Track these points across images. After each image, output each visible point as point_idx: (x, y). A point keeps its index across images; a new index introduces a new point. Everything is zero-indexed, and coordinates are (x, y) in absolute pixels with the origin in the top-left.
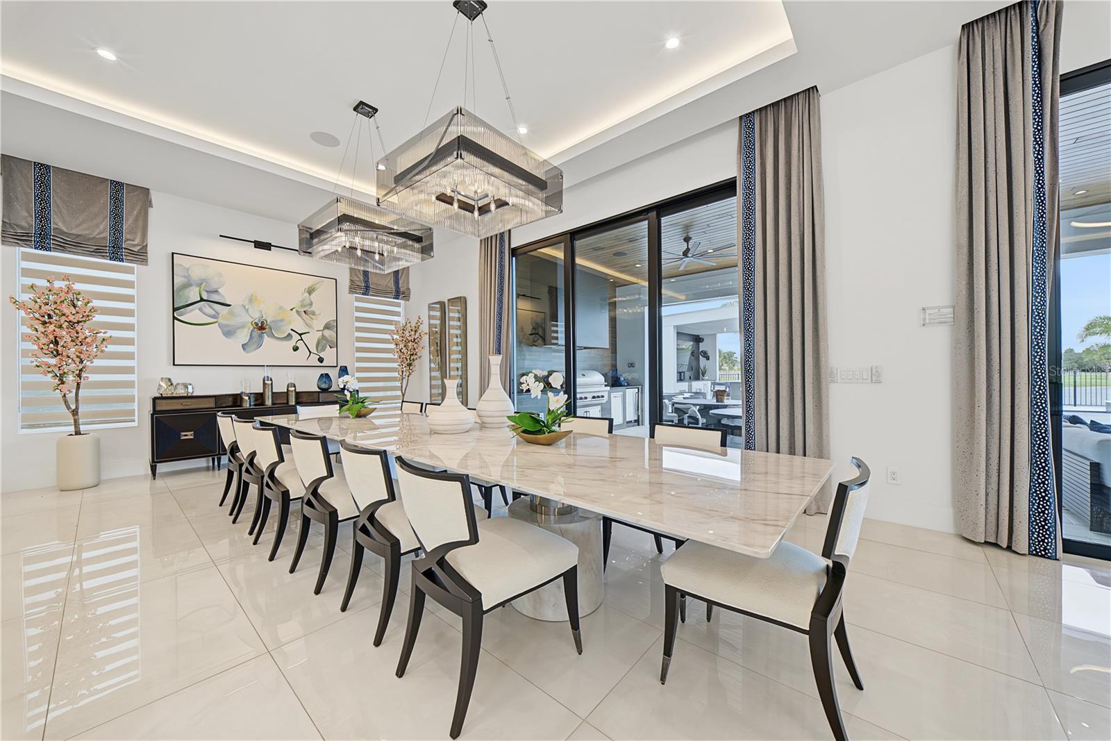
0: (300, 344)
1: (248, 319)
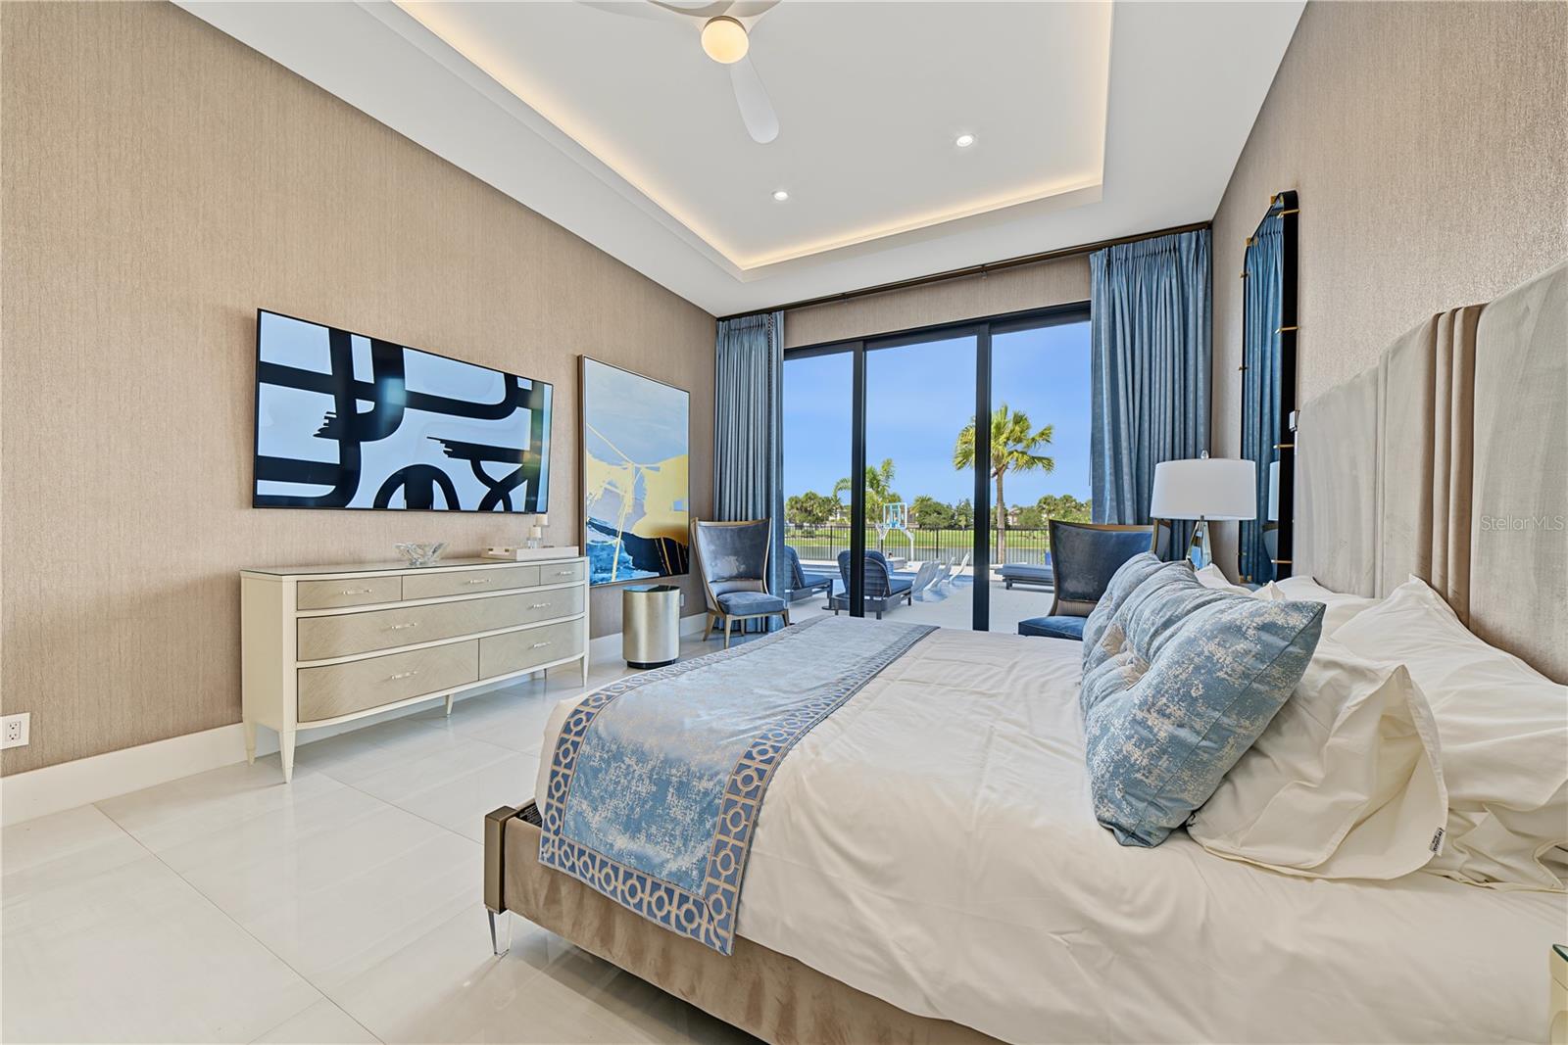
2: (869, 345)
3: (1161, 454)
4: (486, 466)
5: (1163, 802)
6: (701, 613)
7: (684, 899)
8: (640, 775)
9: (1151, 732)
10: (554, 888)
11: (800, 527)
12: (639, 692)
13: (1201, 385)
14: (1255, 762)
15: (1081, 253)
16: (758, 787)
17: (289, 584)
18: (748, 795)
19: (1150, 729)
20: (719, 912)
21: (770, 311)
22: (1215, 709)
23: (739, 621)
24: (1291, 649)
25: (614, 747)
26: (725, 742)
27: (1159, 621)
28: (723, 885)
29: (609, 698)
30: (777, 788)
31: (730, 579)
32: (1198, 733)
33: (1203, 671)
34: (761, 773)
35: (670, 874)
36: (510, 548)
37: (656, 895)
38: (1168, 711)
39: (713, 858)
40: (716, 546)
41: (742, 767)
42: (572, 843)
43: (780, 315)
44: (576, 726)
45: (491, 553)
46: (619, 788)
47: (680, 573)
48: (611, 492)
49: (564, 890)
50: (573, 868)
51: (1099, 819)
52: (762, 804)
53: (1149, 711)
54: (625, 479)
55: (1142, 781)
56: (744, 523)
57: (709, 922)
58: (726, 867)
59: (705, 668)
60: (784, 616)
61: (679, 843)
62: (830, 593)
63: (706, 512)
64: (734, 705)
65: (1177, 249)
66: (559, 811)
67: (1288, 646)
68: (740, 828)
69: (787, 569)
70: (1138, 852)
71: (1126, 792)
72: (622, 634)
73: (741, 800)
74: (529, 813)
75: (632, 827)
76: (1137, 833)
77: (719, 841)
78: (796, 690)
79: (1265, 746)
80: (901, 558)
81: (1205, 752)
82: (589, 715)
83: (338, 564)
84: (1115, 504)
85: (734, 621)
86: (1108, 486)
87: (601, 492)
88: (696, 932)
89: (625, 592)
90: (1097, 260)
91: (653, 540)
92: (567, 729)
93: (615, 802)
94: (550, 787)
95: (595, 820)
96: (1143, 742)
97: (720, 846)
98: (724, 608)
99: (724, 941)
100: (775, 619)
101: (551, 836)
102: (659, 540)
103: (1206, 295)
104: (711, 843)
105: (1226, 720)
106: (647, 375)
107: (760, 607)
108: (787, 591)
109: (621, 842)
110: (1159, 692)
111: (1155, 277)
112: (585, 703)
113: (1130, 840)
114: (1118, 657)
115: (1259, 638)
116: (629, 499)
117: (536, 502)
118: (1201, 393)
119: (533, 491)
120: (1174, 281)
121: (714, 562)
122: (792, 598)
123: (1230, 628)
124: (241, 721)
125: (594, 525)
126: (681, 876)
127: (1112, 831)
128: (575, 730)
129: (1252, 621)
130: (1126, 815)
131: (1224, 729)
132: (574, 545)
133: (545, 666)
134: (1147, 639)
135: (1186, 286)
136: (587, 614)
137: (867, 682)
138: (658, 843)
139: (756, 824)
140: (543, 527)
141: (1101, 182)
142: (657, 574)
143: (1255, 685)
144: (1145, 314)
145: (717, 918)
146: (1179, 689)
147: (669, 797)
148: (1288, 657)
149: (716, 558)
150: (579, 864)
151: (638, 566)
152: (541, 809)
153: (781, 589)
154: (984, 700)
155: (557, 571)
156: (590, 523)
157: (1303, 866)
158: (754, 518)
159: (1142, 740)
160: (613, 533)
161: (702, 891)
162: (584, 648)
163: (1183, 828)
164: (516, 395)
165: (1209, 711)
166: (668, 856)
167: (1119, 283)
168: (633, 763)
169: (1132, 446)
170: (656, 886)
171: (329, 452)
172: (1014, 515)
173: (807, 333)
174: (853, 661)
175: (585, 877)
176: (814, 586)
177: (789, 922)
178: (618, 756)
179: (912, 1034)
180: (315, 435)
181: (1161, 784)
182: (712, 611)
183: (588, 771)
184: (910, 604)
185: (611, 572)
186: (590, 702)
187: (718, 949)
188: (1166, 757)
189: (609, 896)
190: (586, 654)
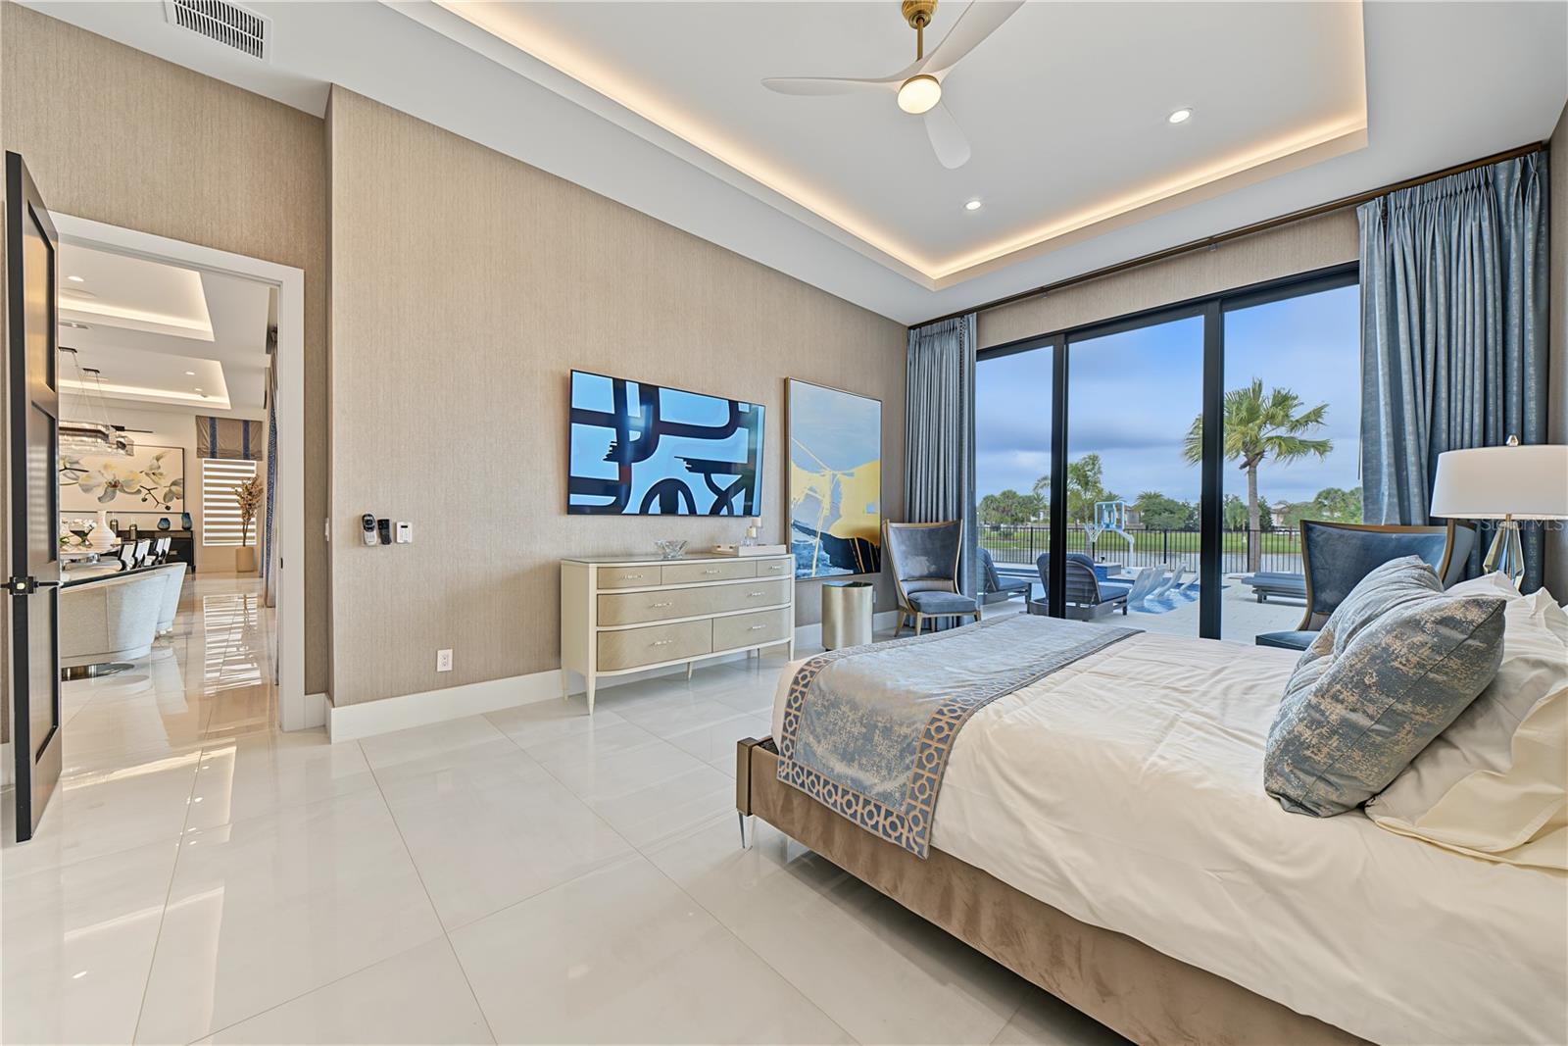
0: (149, 497)
1: (103, 480)
2: (1070, 338)
3: (1467, 437)
4: (714, 477)
5: (1333, 779)
6: (891, 610)
7: (889, 814)
8: (853, 720)
9: (1323, 714)
10: (788, 800)
11: (996, 528)
12: (849, 660)
13: (1530, 349)
14: (1443, 753)
15: (1347, 206)
16: (948, 736)
17: (593, 569)
18: (939, 740)
19: (1322, 713)
20: (917, 825)
21: (961, 314)
22: (1388, 696)
23: (930, 619)
24: (1470, 642)
25: (832, 698)
26: (921, 700)
27: (1359, 620)
28: (920, 806)
29: (826, 661)
30: (965, 736)
31: (921, 578)
32: (1371, 718)
33: (1378, 661)
34: (951, 726)
35: (878, 794)
36: (733, 546)
37: (867, 809)
38: (1341, 697)
39: (912, 785)
40: (907, 546)
41: (935, 720)
42: (802, 766)
43: (973, 318)
44: (803, 680)
45: (719, 549)
46: (837, 728)
47: (871, 571)
48: (812, 496)
49: (796, 802)
50: (802, 785)
51: (1267, 790)
52: (951, 749)
53: (1323, 697)
54: (822, 483)
55: (1310, 757)
56: (934, 524)
57: (909, 832)
58: (922, 793)
59: (901, 648)
60: (975, 616)
61: (884, 772)
62: (1028, 597)
63: (897, 514)
64: (927, 677)
65: (1490, 184)
66: (792, 742)
67: (1466, 639)
68: (933, 765)
69: (980, 571)
70: (1303, 820)
71: (1295, 767)
72: (821, 624)
73: (935, 744)
74: (768, 744)
75: (848, 757)
76: (1304, 803)
77: (916, 773)
78: (984, 671)
79: (1453, 736)
80: (1117, 564)
81: (1377, 735)
82: (812, 673)
83: (617, 556)
84: (1396, 500)
85: (924, 619)
86: (1385, 480)
87: (802, 498)
88: (899, 838)
89: (824, 586)
90: (1368, 214)
91: (848, 540)
92: (796, 682)
93: (835, 738)
94: (785, 724)
95: (820, 750)
96: (1314, 724)
97: (917, 777)
98: (915, 606)
99: (921, 846)
100: (966, 618)
101: (786, 760)
102: (853, 540)
103: (1538, 233)
104: (910, 774)
105: (1400, 707)
106: (843, 389)
107: (951, 606)
108: (979, 594)
109: (840, 768)
110: (1334, 680)
111: (1455, 224)
112: (808, 664)
113: (1295, 809)
114: (1324, 658)
115: (1437, 631)
116: (826, 503)
117: (752, 506)
118: (1530, 359)
119: (749, 497)
120: (1486, 224)
121: (905, 563)
122: (985, 601)
123: (1410, 622)
124: (560, 668)
125: (797, 527)
126: (886, 796)
127: (1279, 800)
128: (802, 683)
129: (1432, 616)
130: (1293, 787)
131: (1398, 714)
132: (781, 544)
133: (758, 646)
134: (1345, 637)
135: (1506, 229)
136: (793, 604)
137: (1054, 671)
138: (867, 771)
139: (946, 763)
140: (757, 528)
141: (1366, 126)
142: (851, 572)
143: (1431, 675)
144: (1440, 269)
145: (915, 829)
146: (1353, 676)
147: (876, 738)
148: (1467, 649)
149: (906, 558)
150: (808, 782)
151: (835, 564)
152: (778, 742)
153: (973, 593)
154: (1176, 694)
155: (770, 566)
156: (794, 525)
157: (1484, 849)
158: (945, 518)
159: (1313, 721)
160: (812, 533)
161: (903, 809)
162: (790, 634)
163: (1361, 807)
164: (737, 418)
165: (1383, 697)
166: (876, 781)
167: (1401, 236)
168: (847, 710)
169: (1422, 430)
170: (867, 802)
171: (611, 472)
172: (1279, 512)
173: (1002, 330)
174: (1042, 654)
175: (812, 792)
176: (1010, 590)
177: (974, 837)
178: (834, 704)
179: (1079, 942)
180: (605, 460)
181: (1331, 762)
182: (904, 608)
183: (813, 713)
184: (1125, 613)
185: (811, 568)
186: (812, 664)
187: (916, 853)
188: (1336, 737)
189: (830, 806)
190: (792, 638)
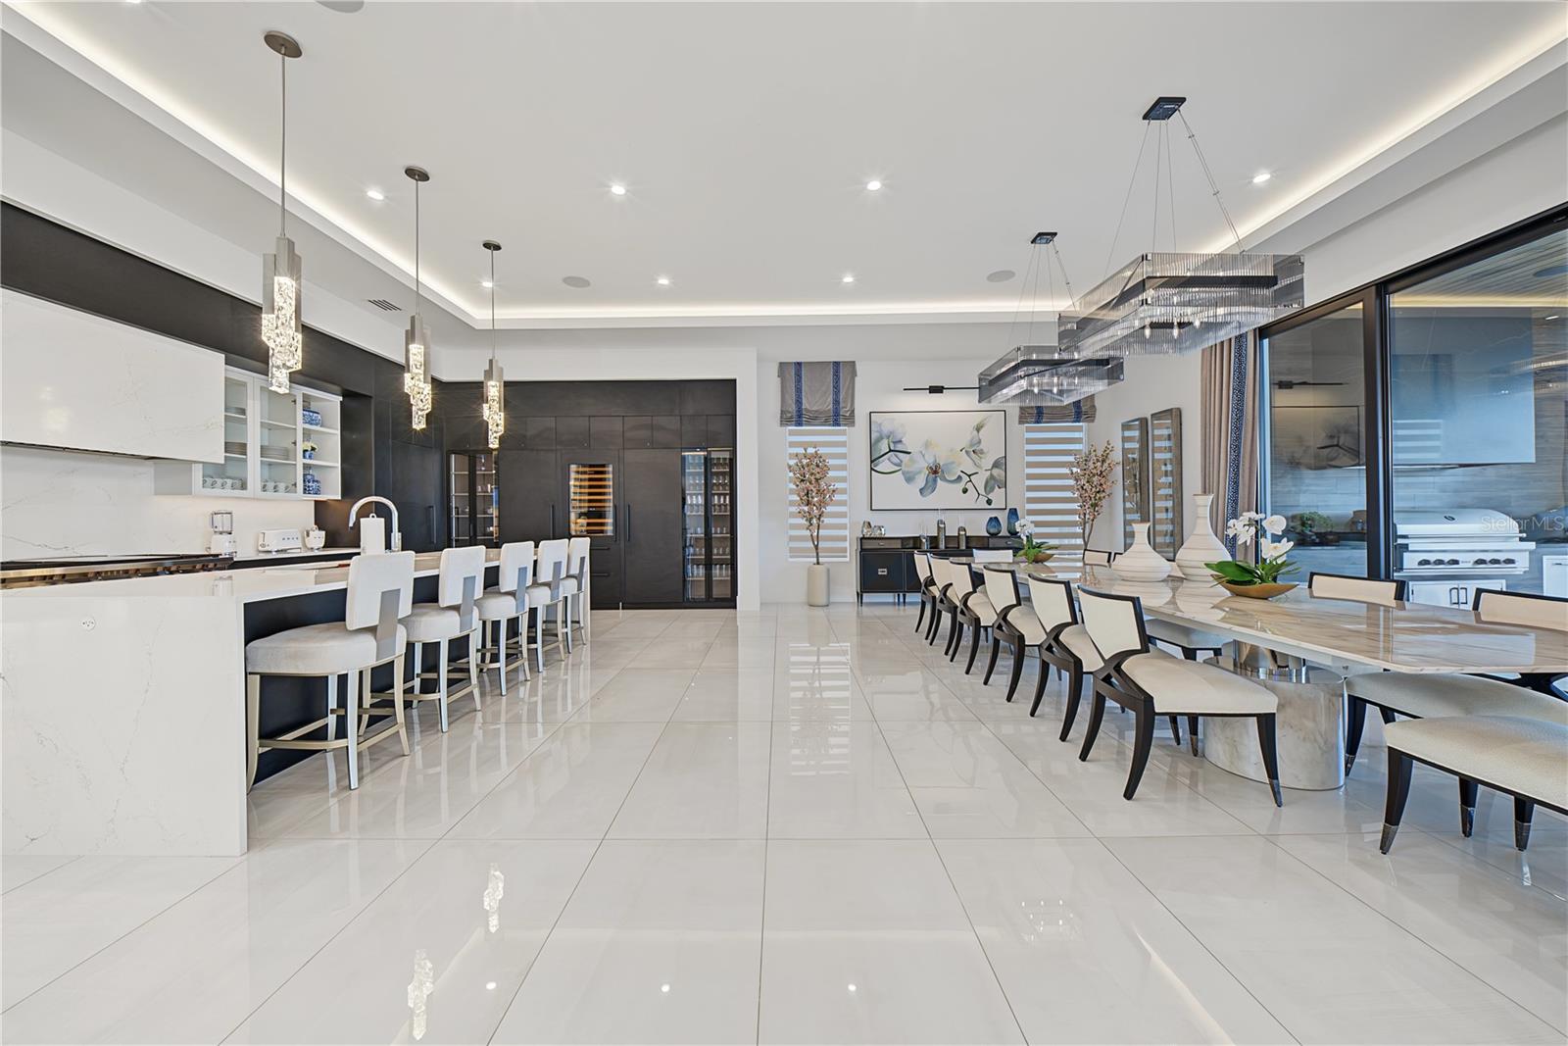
0: (969, 486)
1: (922, 465)
